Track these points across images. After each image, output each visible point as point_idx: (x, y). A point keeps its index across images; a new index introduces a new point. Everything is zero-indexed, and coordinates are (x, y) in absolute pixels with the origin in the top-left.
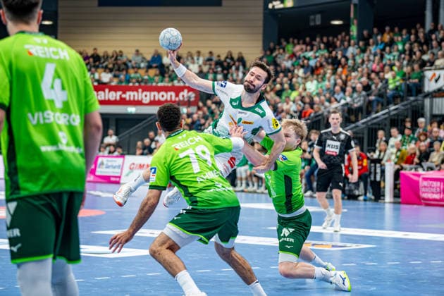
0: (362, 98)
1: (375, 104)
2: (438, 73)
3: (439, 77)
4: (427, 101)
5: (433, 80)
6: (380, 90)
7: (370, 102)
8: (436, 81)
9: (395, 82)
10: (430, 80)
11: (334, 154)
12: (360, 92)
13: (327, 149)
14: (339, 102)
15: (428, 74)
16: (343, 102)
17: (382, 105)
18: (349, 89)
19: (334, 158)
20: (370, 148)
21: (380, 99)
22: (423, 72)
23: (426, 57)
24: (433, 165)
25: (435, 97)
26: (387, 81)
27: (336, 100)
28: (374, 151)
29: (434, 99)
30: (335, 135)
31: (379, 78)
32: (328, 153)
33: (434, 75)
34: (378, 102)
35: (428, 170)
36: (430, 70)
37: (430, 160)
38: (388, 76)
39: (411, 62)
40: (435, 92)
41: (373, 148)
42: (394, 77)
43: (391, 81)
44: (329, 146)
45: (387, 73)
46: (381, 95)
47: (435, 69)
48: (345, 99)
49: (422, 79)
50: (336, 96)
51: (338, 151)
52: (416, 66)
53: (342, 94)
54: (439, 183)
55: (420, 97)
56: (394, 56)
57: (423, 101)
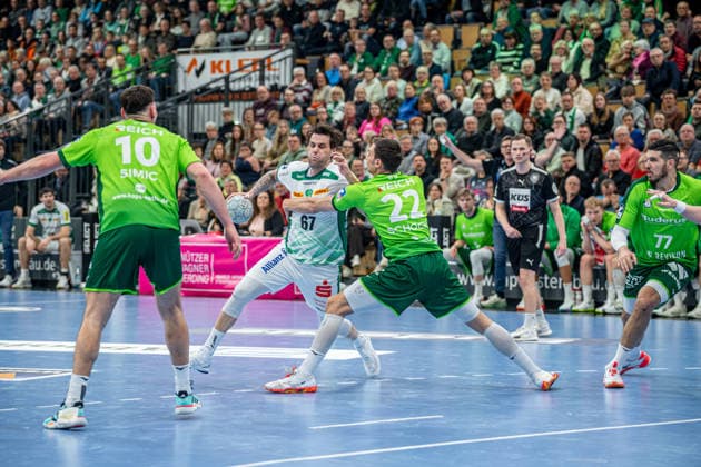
0: (64, 104)
1: (89, 114)
2: (200, 58)
3: (203, 66)
4: (183, 110)
5: (193, 71)
6: (97, 88)
7: (80, 111)
8: (198, 73)
9: (124, 75)
10: (188, 71)
11: (523, 210)
12: (61, 92)
13: (511, 202)
14: (21, 111)
15: (184, 61)
16: (28, 110)
17: (102, 116)
18: (39, 87)
19: (524, 216)
20: (81, 195)
21: (97, 106)
22: (174, 56)
23: (178, 30)
24: (196, 224)
25: (197, 102)
26: (109, 72)
27: (16, 107)
28: (89, 200)
29: (195, 106)
30: (522, 177)
31: (95, 67)
32: (515, 209)
33: (194, 62)
34: (95, 111)
35: (187, 234)
36: (188, 53)
37: (190, 216)
38: (112, 62)
39: (151, 39)
40: (195, 92)
41: (87, 195)
42: (121, 67)
43: (116, 73)
44: (513, 197)
45: (110, 57)
46: (99, 98)
47: (197, 52)
48: (31, 106)
49: (172, 69)
50: (14, 99)
51: (528, 204)
52: (162, 47)
53: (26, 97)
54: (206, 256)
55: (169, 103)
56: (122, 27)
57: (176, 110)
